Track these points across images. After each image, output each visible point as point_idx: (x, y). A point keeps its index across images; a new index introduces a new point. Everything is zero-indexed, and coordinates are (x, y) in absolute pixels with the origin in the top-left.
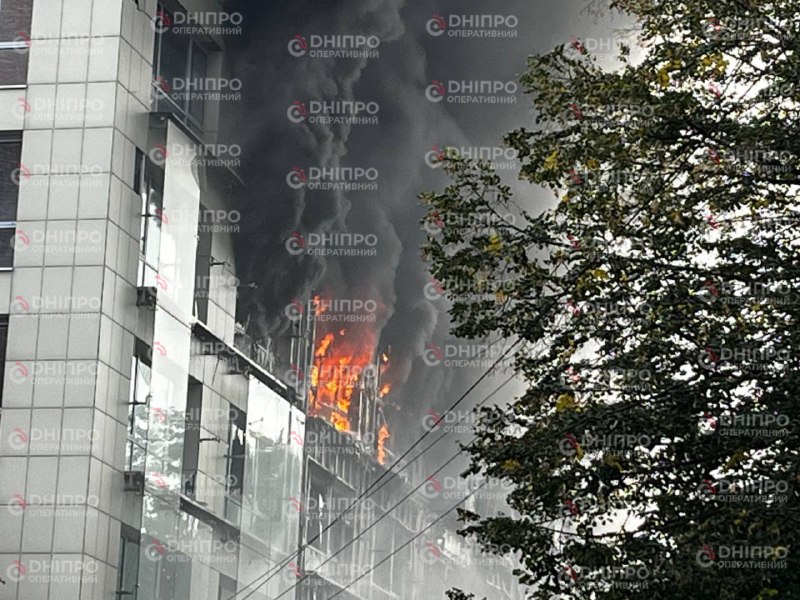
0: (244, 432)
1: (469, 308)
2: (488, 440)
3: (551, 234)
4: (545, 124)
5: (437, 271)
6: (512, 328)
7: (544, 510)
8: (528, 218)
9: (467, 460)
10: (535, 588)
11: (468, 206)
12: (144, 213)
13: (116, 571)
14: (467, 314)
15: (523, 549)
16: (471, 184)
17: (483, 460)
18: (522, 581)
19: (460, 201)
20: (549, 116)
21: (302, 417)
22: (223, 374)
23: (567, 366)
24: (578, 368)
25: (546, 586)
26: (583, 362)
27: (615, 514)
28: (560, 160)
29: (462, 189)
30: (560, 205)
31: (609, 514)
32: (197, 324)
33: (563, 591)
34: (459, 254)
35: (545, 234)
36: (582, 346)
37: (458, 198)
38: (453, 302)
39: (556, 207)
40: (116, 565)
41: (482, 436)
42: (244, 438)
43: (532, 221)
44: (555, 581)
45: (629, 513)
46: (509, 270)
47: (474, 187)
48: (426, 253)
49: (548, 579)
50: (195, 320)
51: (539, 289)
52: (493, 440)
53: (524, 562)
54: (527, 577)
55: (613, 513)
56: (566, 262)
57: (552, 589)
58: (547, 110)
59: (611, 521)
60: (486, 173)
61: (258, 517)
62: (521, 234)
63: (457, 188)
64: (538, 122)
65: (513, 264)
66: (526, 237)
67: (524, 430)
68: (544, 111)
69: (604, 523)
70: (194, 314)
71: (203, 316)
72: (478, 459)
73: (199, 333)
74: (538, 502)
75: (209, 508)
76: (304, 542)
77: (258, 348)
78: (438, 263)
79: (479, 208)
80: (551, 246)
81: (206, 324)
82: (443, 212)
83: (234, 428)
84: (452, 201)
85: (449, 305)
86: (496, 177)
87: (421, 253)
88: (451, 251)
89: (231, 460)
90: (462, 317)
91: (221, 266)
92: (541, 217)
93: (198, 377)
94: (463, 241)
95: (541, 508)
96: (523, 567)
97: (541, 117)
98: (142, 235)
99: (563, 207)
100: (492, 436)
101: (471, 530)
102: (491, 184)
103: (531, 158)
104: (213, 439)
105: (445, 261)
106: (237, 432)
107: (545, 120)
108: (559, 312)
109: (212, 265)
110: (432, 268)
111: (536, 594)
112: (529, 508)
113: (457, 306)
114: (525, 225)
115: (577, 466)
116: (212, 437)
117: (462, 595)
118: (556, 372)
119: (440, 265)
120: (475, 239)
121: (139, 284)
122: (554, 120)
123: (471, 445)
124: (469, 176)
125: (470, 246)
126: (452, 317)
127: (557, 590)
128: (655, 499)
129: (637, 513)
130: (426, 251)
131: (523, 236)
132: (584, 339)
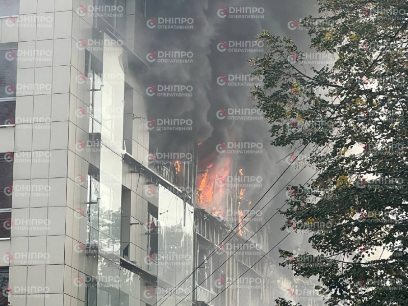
0: (157, 219)
1: (282, 128)
2: (296, 207)
3: (330, 80)
4: (324, 13)
5: (262, 106)
6: (308, 139)
7: (332, 248)
8: (315, 71)
9: (284, 219)
10: (329, 297)
11: (278, 64)
12: (91, 88)
13: (84, 303)
14: (281, 131)
15: (320, 273)
16: (279, 51)
17: (294, 219)
18: (321, 293)
19: (273, 61)
20: (326, 8)
21: (192, 209)
22: (143, 184)
23: (342, 159)
24: (348, 160)
25: (335, 295)
26: (351, 156)
27: (376, 250)
28: (334, 35)
29: (274, 55)
30: (336, 63)
31: (372, 249)
32: (126, 154)
33: (346, 298)
34: (275, 95)
35: (326, 80)
36: (351, 147)
37: (272, 60)
38: (272, 125)
39: (333, 65)
40: (84, 300)
41: (293, 204)
42: (157, 222)
43: (318, 73)
44: (341, 292)
45: (384, 248)
46: (305, 103)
47: (281, 53)
48: (254, 95)
49: (336, 290)
50: (125, 152)
51: (324, 114)
52: (299, 206)
53: (321, 281)
54: (324, 290)
55: (374, 248)
56: (340, 96)
57: (340, 297)
58: (325, 4)
59: (373, 254)
60: (288, 45)
61: (168, 270)
62: (311, 80)
63: (271, 55)
64: (320, 12)
65: (307, 99)
66: (314, 82)
67: (319, 199)
68: (323, 5)
69: (369, 255)
70: (124, 149)
71: (130, 150)
72: (291, 218)
73: (127, 160)
74: (329, 243)
75: (138, 265)
76: (197, 284)
77: (163, 168)
78: (262, 101)
79: (285, 65)
80: (330, 87)
81: (131, 154)
82: (264, 69)
83: (151, 216)
84: (268, 62)
85: (270, 126)
86: (294, 46)
87: (251, 95)
88: (268, 93)
89: (150, 235)
90: (277, 133)
91: (139, 119)
92: (322, 70)
93: (128, 186)
94: (276, 86)
95: (330, 248)
96: (321, 284)
97: (321, 8)
98: (91, 102)
99: (337, 64)
100: (299, 204)
101: (288, 262)
102: (292, 51)
103: (317, 34)
104: (138, 224)
105: (265, 99)
106: (153, 219)
107: (324, 11)
108: (336, 126)
109: (133, 119)
110: (258, 104)
111: (329, 300)
112: (323, 248)
113: (274, 127)
114: (314, 75)
115: (351, 220)
116: (137, 222)
117: (285, 302)
118: (336, 163)
119: (263, 102)
120: (283, 84)
121: (90, 132)
122: (329, 11)
123: (286, 211)
124: (278, 46)
125: (281, 89)
126: (271, 134)
127: (342, 297)
128: (399, 238)
129: (389, 248)
130: (254, 94)
131: (312, 82)
132: (352, 143)
